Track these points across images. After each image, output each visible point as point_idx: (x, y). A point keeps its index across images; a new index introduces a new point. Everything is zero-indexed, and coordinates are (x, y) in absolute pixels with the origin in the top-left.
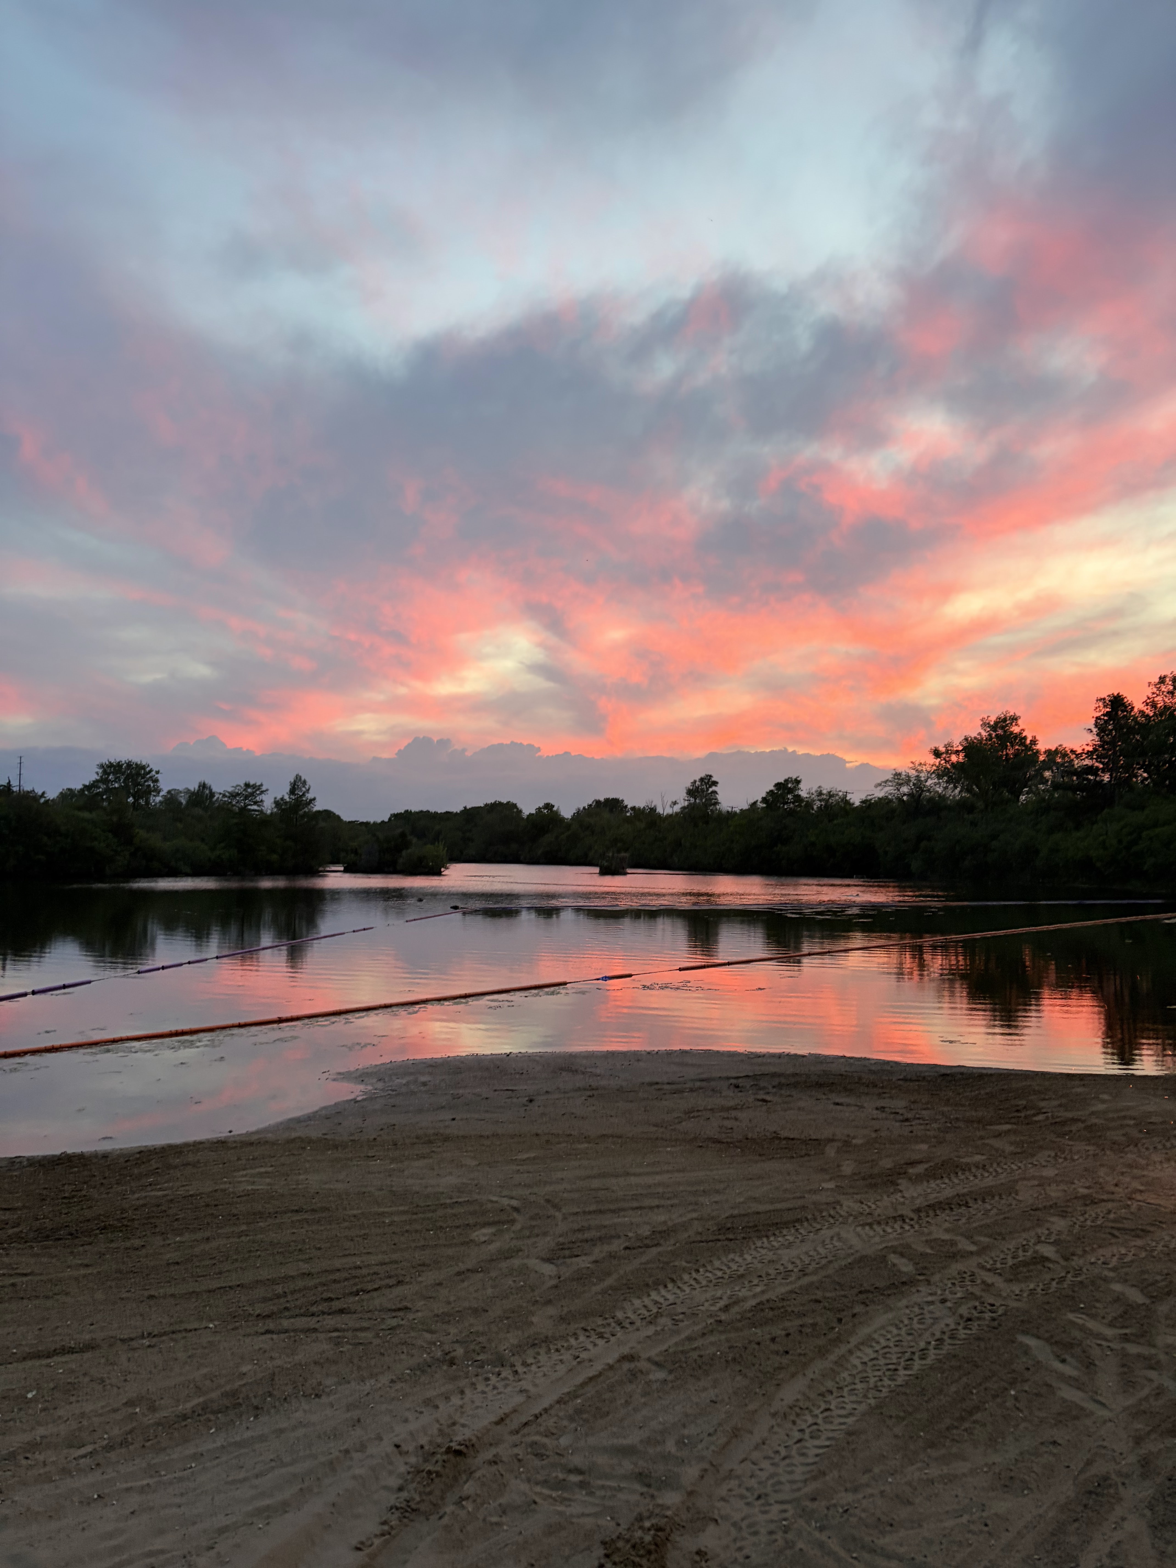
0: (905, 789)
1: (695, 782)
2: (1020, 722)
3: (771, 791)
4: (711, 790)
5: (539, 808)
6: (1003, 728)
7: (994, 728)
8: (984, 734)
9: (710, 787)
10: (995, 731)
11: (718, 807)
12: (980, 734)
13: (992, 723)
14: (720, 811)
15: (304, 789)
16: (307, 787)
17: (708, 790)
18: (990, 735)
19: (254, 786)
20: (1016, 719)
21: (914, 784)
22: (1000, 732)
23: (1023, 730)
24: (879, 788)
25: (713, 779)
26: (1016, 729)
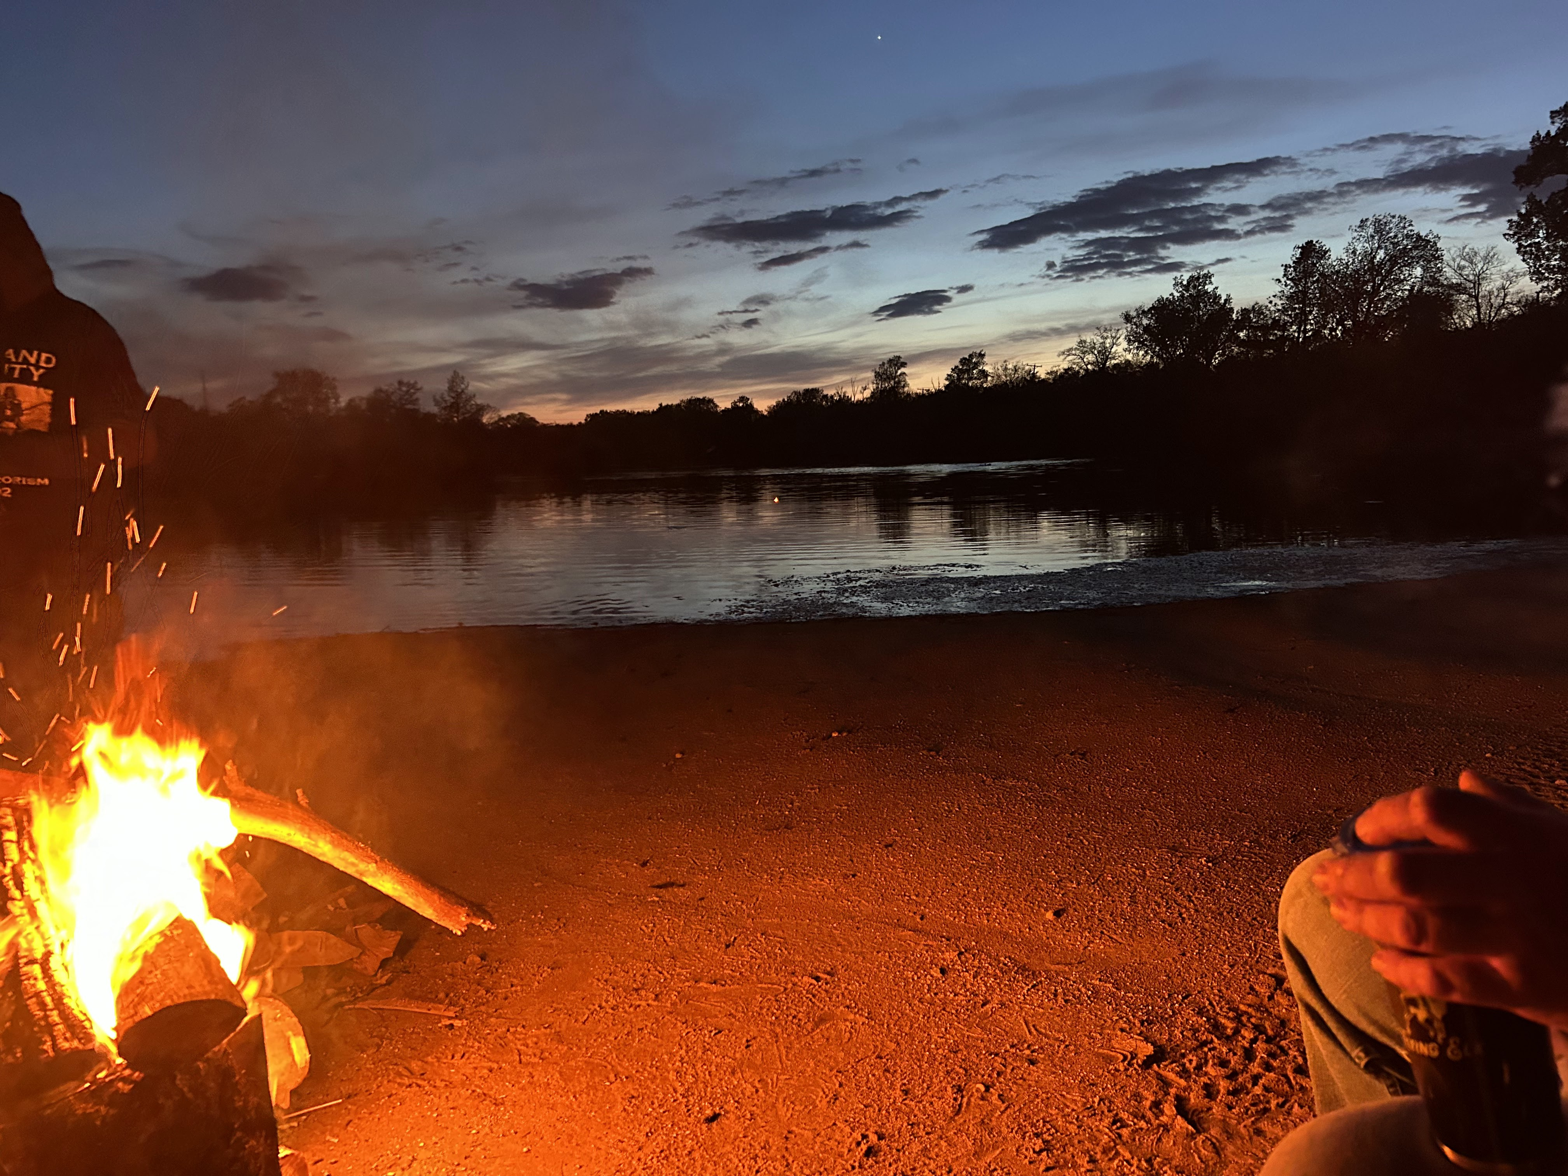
0: (1090, 358)
1: (884, 364)
2: (1213, 279)
3: (956, 367)
4: (899, 372)
5: (735, 403)
6: (1195, 287)
7: (1187, 288)
8: (1177, 294)
9: (899, 369)
10: (1187, 291)
11: (906, 389)
12: (1172, 294)
13: (1185, 283)
14: (908, 395)
15: (463, 386)
16: (466, 383)
17: (896, 372)
18: (1182, 295)
19: (408, 385)
20: (1210, 277)
21: (1099, 352)
22: (1192, 291)
23: (1217, 288)
24: (1062, 357)
25: (902, 360)
26: (1209, 288)
